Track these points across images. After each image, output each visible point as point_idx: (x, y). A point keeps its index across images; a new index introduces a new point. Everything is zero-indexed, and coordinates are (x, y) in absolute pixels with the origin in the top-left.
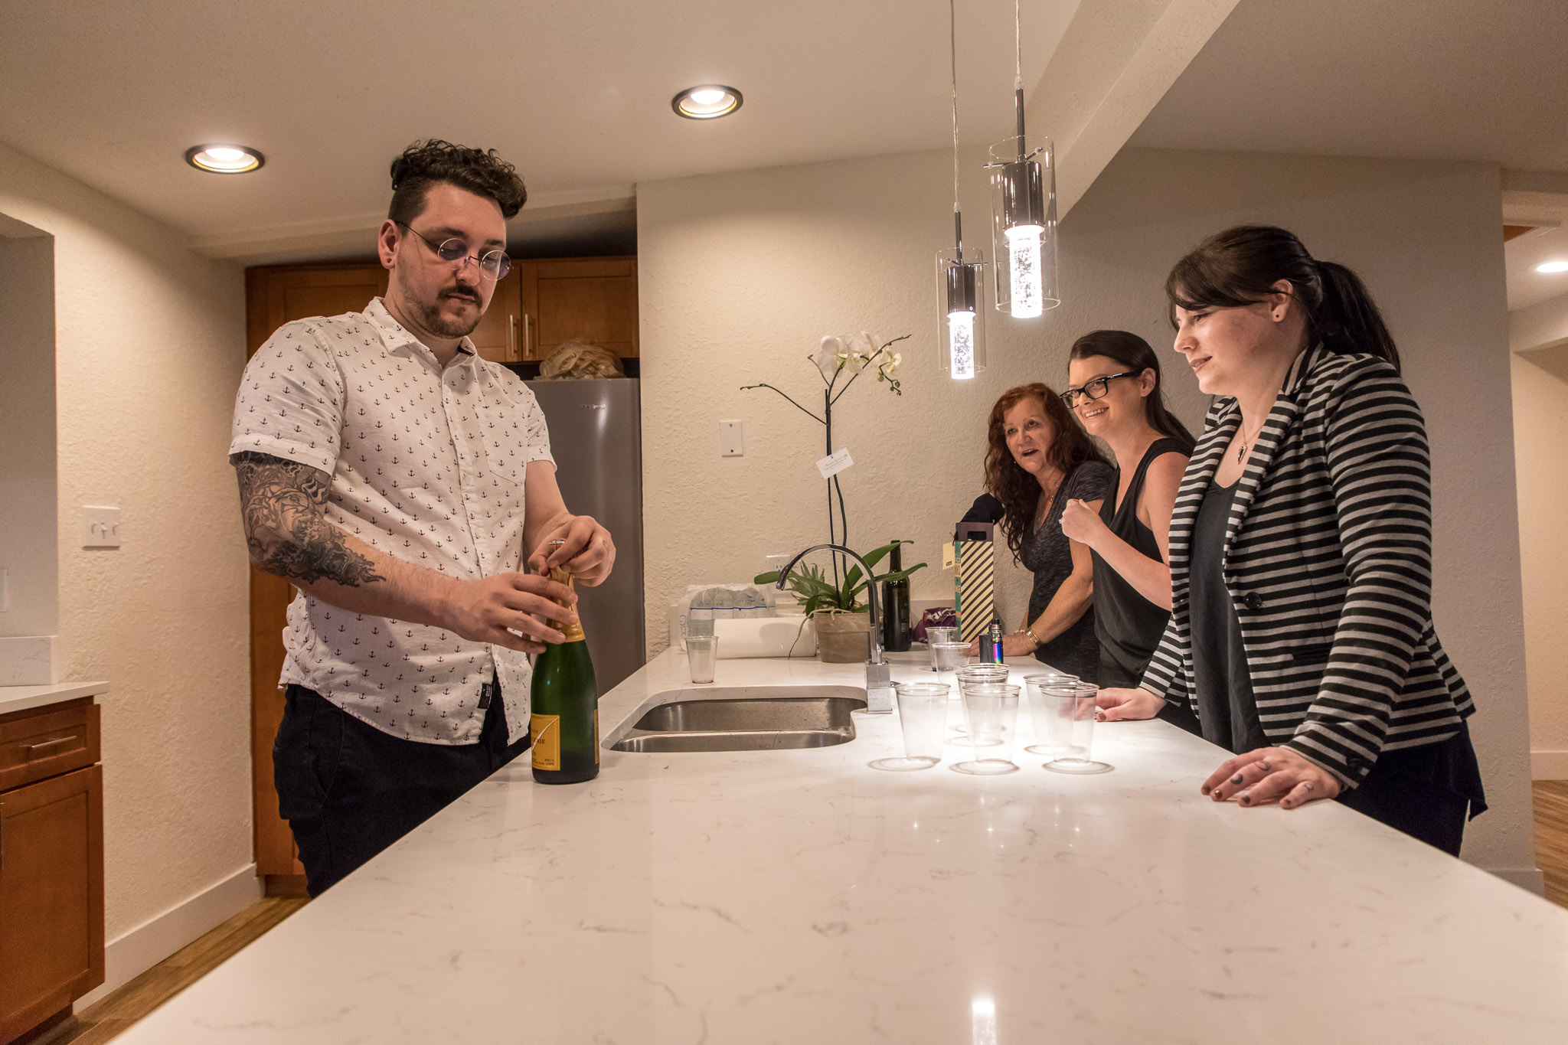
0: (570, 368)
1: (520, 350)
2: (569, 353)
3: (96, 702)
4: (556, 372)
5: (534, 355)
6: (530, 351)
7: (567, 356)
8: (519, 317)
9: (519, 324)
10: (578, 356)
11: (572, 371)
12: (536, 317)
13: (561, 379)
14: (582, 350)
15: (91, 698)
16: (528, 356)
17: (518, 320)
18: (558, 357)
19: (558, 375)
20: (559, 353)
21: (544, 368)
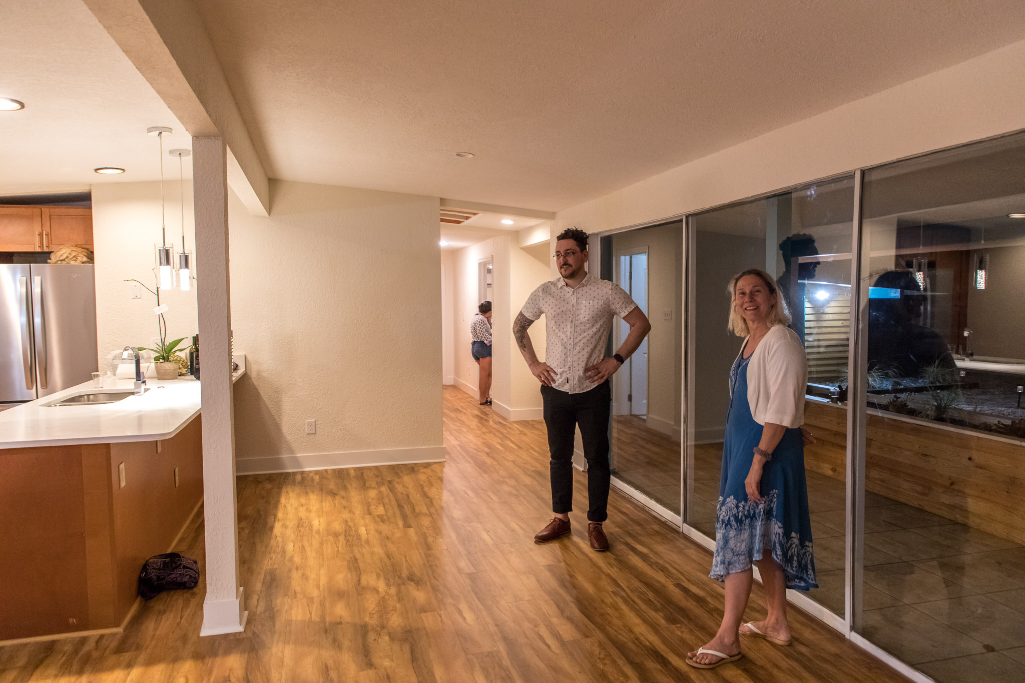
0: (64, 258)
1: (42, 246)
2: (63, 251)
4: (58, 259)
5: (49, 249)
6: (47, 247)
7: (62, 253)
9: (41, 235)
10: (68, 253)
12: (49, 232)
13: (60, 262)
14: (70, 250)
16: (46, 249)
17: (40, 233)
18: (59, 253)
19: (58, 261)
20: (59, 251)
21: (52, 256)
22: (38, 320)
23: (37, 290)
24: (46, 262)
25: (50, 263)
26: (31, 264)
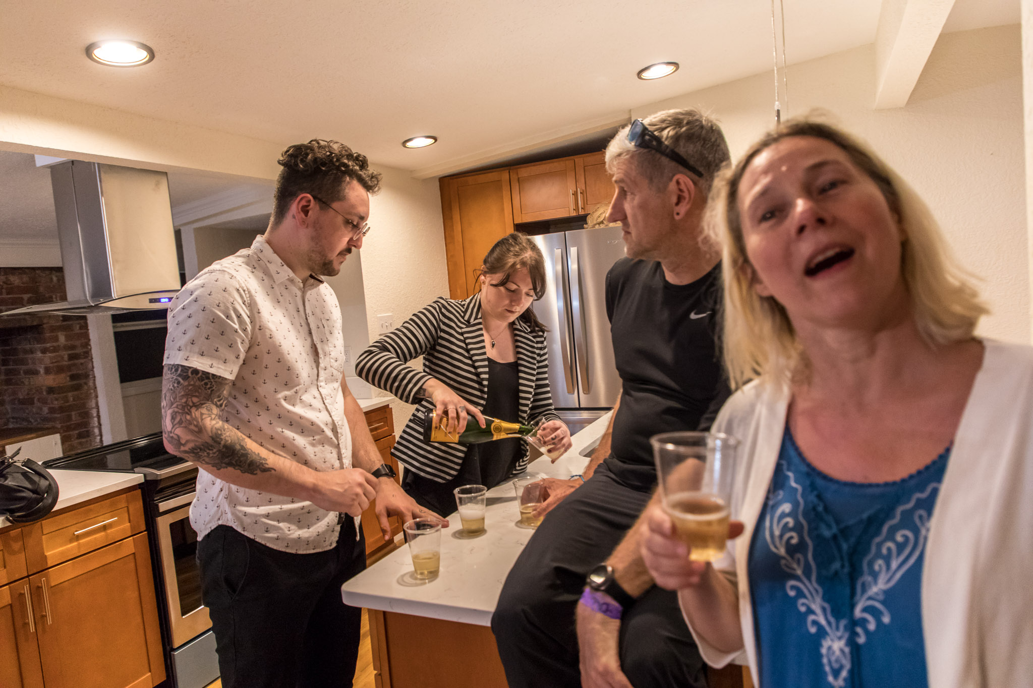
0: (602, 219)
1: (577, 209)
2: (600, 211)
3: (390, 407)
4: (595, 222)
5: (584, 211)
6: (582, 208)
7: (600, 213)
8: (575, 190)
9: (575, 194)
11: (604, 221)
12: (584, 188)
13: (597, 227)
15: (388, 405)
16: (581, 212)
17: (575, 191)
18: (595, 214)
19: (596, 224)
20: (596, 210)
21: (589, 220)
22: (576, 304)
23: (573, 266)
24: (583, 228)
25: (587, 228)
26: (566, 232)
